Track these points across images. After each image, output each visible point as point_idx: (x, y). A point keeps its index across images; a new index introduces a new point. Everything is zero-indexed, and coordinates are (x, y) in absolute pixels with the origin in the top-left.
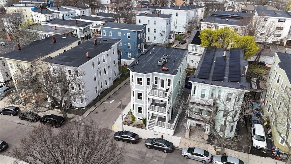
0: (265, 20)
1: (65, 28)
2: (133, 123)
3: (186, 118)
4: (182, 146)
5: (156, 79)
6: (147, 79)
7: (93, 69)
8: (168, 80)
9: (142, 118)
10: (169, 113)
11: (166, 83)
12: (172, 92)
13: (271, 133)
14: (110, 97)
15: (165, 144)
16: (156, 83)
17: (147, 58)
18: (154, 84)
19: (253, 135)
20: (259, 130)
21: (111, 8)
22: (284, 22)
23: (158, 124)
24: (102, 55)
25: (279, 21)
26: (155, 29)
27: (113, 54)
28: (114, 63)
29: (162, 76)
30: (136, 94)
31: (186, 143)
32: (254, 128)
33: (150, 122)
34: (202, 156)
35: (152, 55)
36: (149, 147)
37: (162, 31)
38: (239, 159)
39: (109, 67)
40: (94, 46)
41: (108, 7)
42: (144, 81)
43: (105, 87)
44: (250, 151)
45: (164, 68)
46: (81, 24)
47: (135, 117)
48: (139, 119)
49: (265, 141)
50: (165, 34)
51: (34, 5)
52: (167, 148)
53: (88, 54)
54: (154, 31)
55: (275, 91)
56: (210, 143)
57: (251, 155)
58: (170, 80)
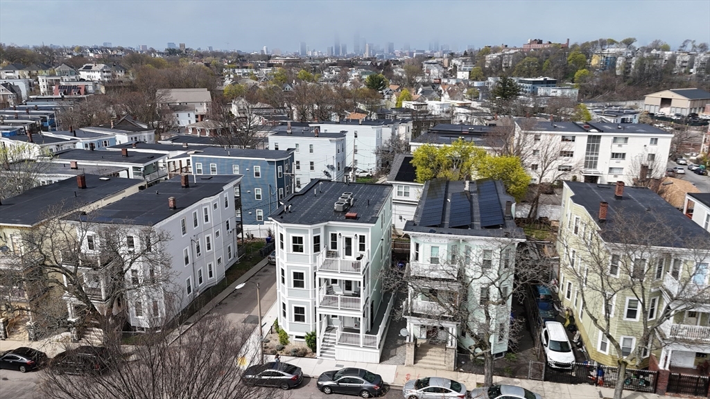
0: (537, 139)
1: (97, 166)
2: (283, 348)
3: (405, 315)
4: (401, 382)
5: (334, 237)
6: (315, 237)
7: (183, 236)
8: (360, 236)
9: (303, 334)
10: (366, 316)
11: (355, 244)
12: (370, 264)
13: (580, 340)
14: (220, 303)
15: (363, 378)
16: (334, 246)
17: (308, 201)
18: (330, 249)
19: (545, 343)
20: (556, 331)
21: (201, 130)
22: (573, 141)
23: (343, 341)
24: (202, 205)
25: (563, 140)
26: (312, 163)
27: (227, 206)
28: (228, 228)
29: (345, 229)
30: (289, 276)
31: (408, 375)
32: (546, 329)
33: (323, 341)
34: (447, 391)
35: (319, 196)
36: (328, 390)
37: (328, 166)
38: (525, 389)
39: (217, 233)
40: (181, 189)
41: (193, 129)
42: (308, 244)
43: (209, 281)
44: (543, 375)
45: (348, 214)
46: (136, 158)
47: (289, 333)
48: (297, 337)
49: (570, 351)
50: (335, 173)
51: (10, 127)
52: (369, 385)
53: (174, 200)
54: (309, 166)
55: (574, 252)
56: (461, 370)
57: (548, 383)
58: (364, 236)
